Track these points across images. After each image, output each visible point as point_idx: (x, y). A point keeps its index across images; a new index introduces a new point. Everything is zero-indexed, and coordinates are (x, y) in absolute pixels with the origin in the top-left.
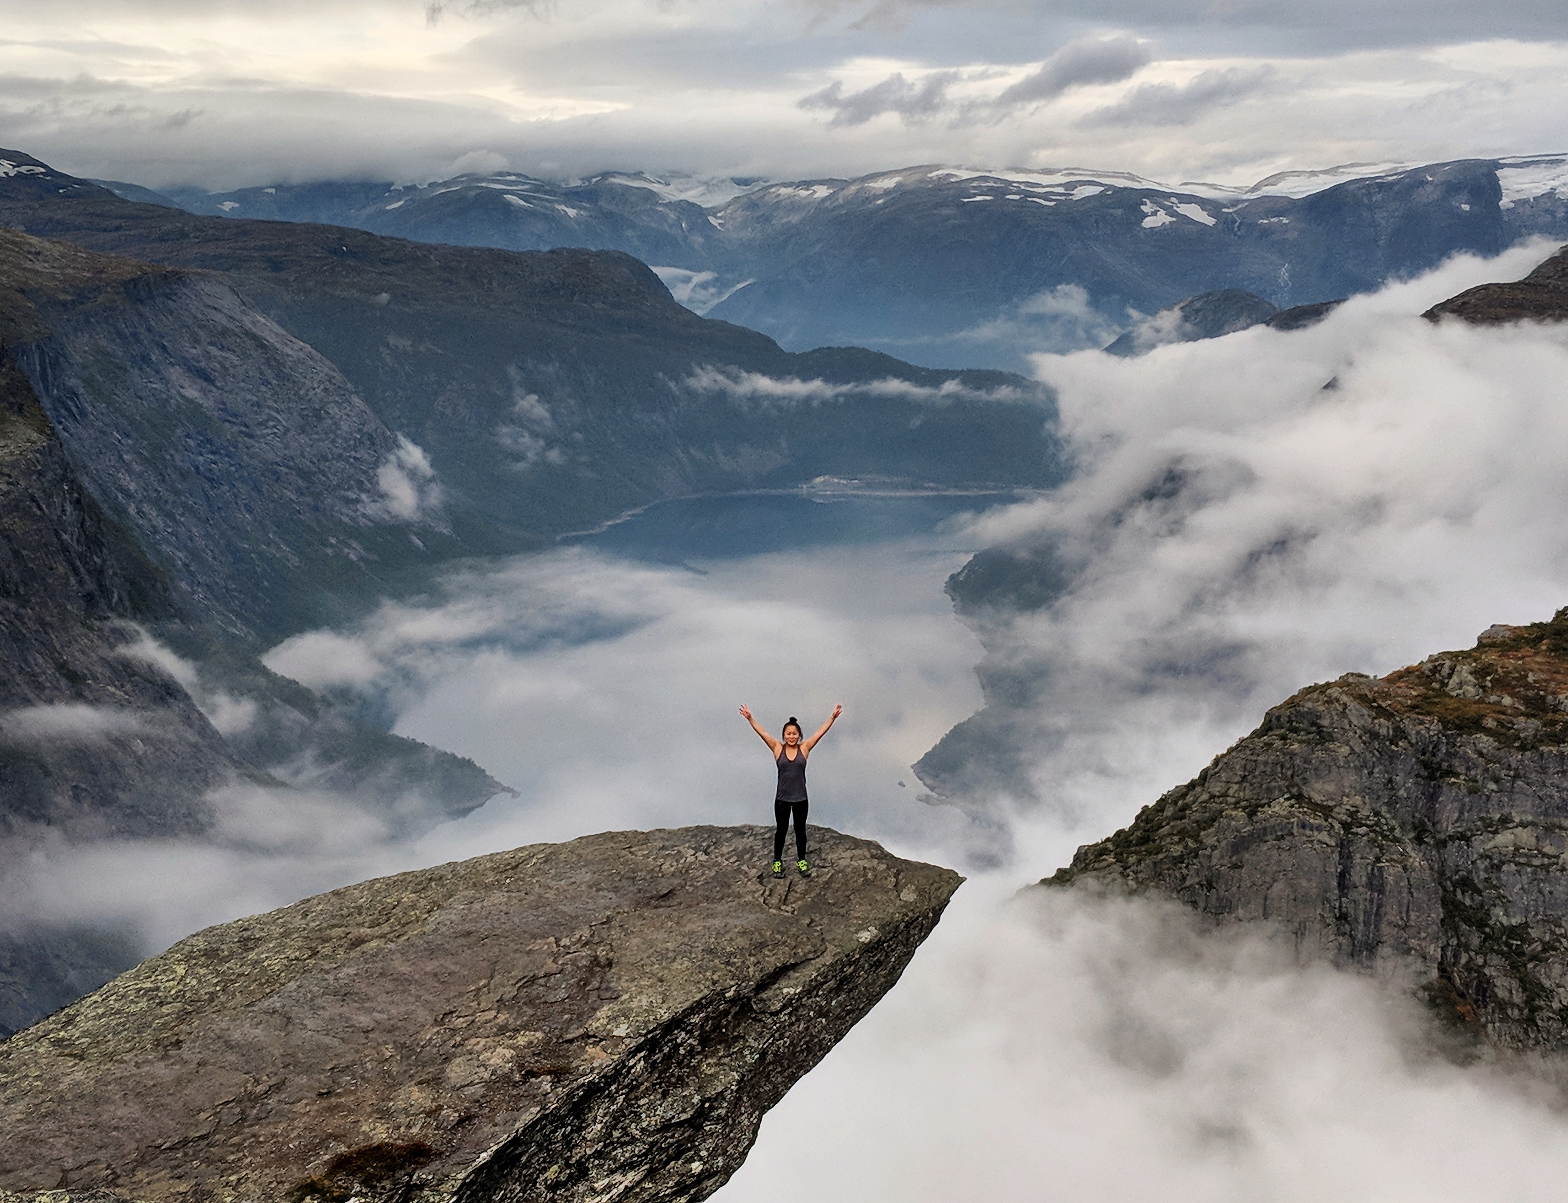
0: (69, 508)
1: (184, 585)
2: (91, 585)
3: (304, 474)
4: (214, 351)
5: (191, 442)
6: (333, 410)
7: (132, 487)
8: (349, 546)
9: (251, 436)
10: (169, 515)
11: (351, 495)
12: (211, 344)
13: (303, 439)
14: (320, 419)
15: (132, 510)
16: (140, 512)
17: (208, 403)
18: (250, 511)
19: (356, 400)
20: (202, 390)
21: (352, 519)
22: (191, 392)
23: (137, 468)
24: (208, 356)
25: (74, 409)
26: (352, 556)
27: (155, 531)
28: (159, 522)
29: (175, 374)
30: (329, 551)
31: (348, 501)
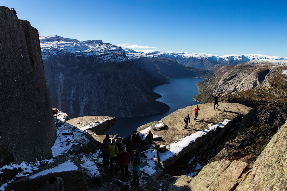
3: (149, 73)
5: (142, 70)
7: (138, 73)
8: (152, 79)
9: (146, 70)
10: (140, 75)
13: (150, 71)
14: (151, 69)
17: (143, 68)
21: (153, 76)
29: (141, 66)
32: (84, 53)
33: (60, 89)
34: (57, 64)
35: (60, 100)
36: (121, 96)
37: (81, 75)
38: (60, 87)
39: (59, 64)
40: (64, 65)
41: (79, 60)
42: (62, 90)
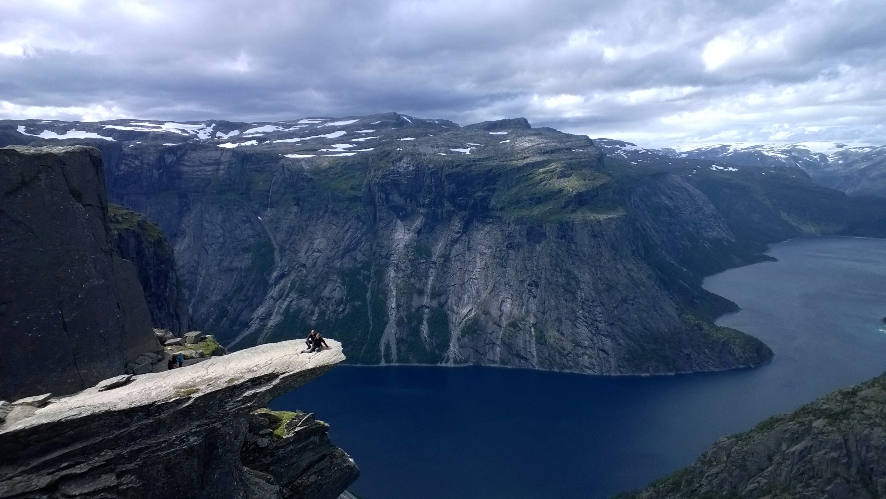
0: (631, 229)
1: (660, 250)
2: (634, 248)
3: (695, 224)
4: (674, 192)
5: (666, 215)
6: (705, 208)
7: (649, 225)
8: (706, 243)
9: (682, 214)
10: (658, 232)
11: (708, 230)
12: (674, 190)
13: (696, 215)
14: (701, 210)
15: (648, 230)
16: (650, 231)
17: (670, 205)
18: (679, 233)
19: (712, 205)
20: (670, 202)
21: (707, 236)
22: (667, 202)
23: (650, 220)
24: (672, 193)
25: (636, 205)
26: (706, 246)
27: (654, 235)
28: (654, 234)
29: (663, 197)
30: (700, 244)
31: (706, 231)
32: (470, 163)
33: (395, 271)
34: (391, 198)
35: (393, 305)
36: (583, 303)
37: (457, 230)
38: (397, 265)
39: (396, 198)
40: (411, 201)
41: (453, 186)
42: (400, 275)
